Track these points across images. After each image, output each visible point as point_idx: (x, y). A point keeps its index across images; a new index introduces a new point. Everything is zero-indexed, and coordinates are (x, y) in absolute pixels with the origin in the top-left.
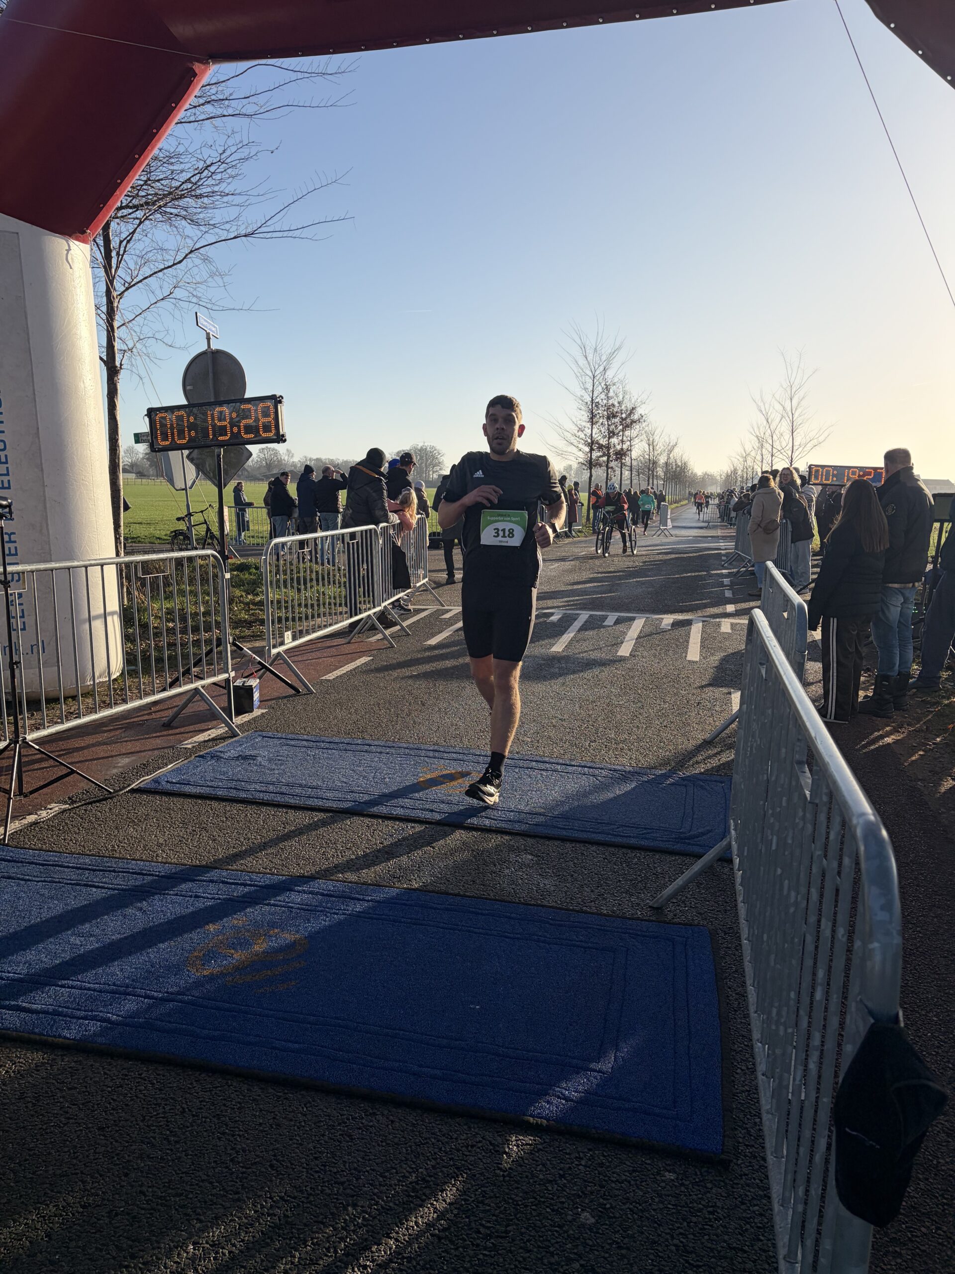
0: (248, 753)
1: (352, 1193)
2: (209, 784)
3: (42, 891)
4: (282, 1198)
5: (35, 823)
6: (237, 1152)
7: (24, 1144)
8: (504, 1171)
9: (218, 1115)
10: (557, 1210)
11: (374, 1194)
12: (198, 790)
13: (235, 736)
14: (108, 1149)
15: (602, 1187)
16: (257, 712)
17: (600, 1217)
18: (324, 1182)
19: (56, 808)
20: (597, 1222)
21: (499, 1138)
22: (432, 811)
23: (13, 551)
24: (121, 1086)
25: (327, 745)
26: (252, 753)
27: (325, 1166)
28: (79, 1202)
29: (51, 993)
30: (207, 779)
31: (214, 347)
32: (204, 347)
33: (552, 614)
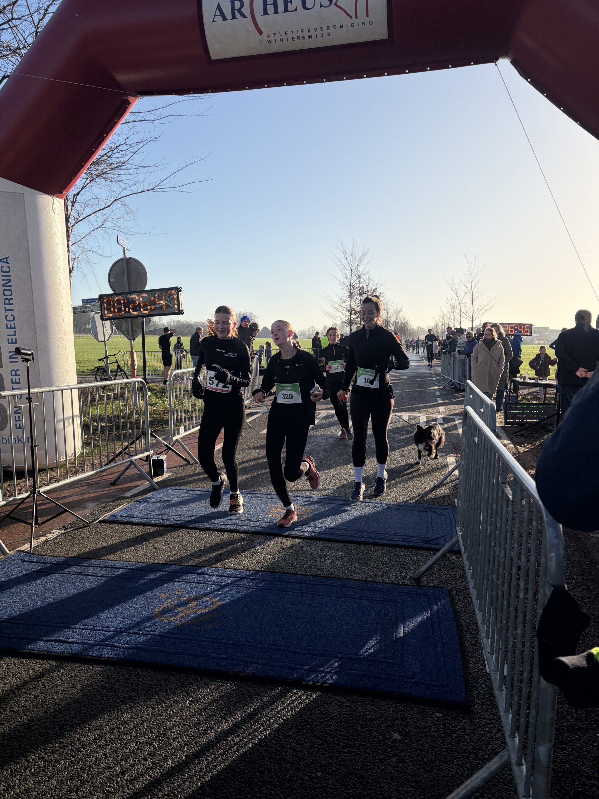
2: (146, 517)
3: (60, 579)
5: (47, 541)
8: (349, 716)
10: (380, 733)
12: (140, 520)
13: (155, 489)
15: (403, 721)
16: (167, 475)
17: (404, 736)
19: (57, 533)
20: (402, 739)
23: (18, 381)
26: (168, 499)
29: (78, 632)
30: (144, 514)
31: (128, 255)
32: (122, 256)
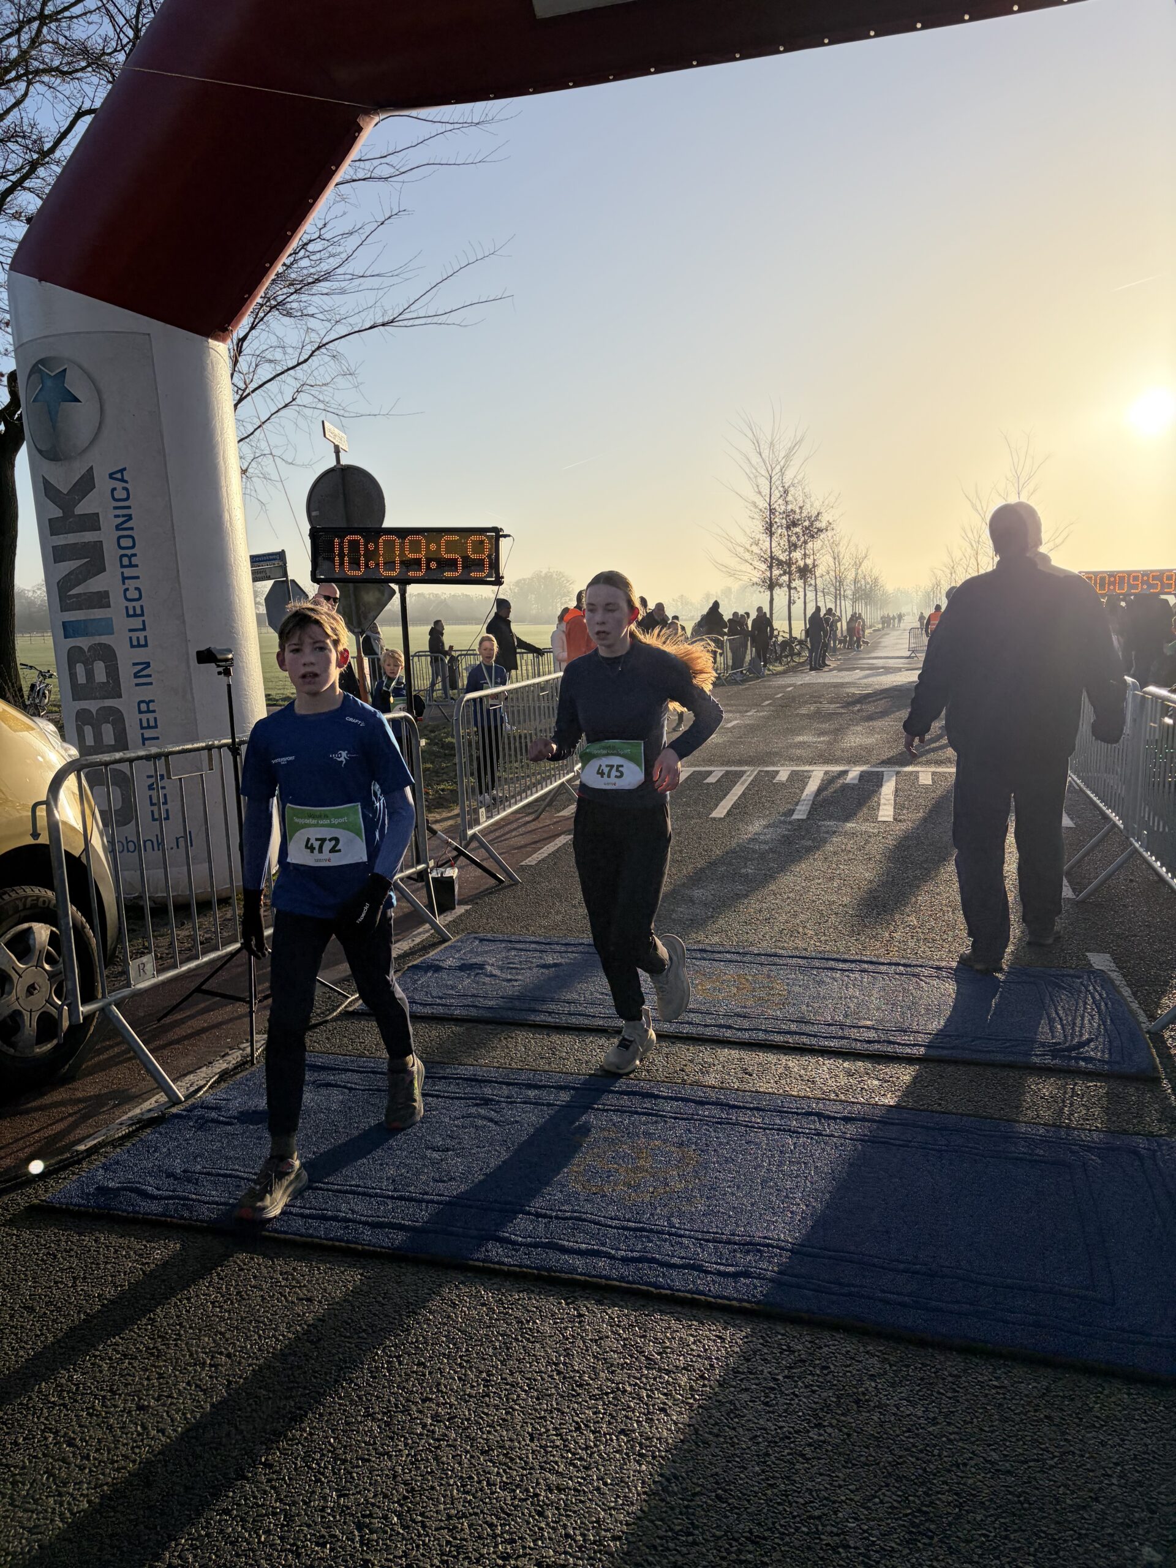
0: (474, 961)
1: (835, 1530)
2: (438, 1001)
4: (746, 1538)
6: (668, 1480)
7: (395, 1477)
8: (1018, 1497)
9: (622, 1432)
11: (865, 1531)
12: (428, 1010)
13: (445, 940)
14: (504, 1479)
16: (460, 910)
18: (794, 1517)
21: (993, 1453)
22: (730, 1027)
23: (152, 723)
24: (488, 1396)
25: (563, 949)
26: (478, 960)
27: (787, 1496)
28: (494, 1553)
30: (434, 994)
31: (343, 462)
32: (332, 463)
33: (777, 772)
